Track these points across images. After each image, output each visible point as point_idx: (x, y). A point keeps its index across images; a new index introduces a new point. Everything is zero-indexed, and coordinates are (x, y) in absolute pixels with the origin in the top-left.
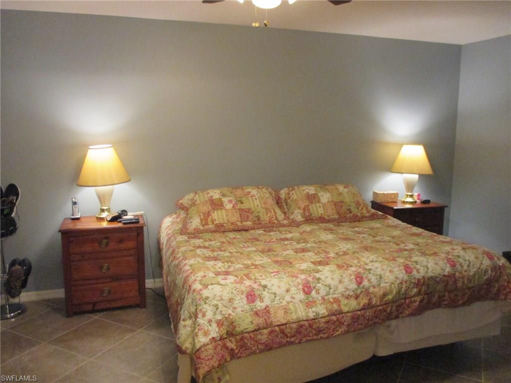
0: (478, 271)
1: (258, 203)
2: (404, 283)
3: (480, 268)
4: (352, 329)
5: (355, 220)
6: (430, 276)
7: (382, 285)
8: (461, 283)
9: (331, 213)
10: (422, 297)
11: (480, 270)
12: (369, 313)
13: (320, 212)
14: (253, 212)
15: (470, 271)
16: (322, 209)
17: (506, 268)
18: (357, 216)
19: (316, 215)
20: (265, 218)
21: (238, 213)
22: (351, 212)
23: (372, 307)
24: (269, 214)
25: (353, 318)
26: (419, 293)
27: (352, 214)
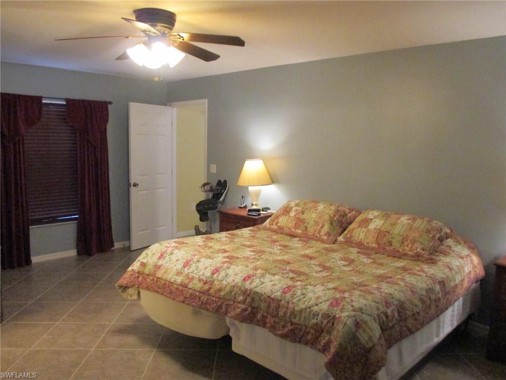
0: (306, 309)
1: (314, 217)
2: (236, 287)
3: (310, 308)
4: (187, 303)
5: (394, 255)
6: (257, 291)
7: (223, 282)
8: (283, 312)
9: (370, 241)
10: (245, 306)
11: (309, 310)
12: (204, 298)
13: (361, 237)
14: (305, 223)
15: (298, 306)
16: (364, 235)
17: (339, 321)
18: (398, 251)
19: (356, 239)
20: (311, 230)
21: (295, 221)
22: (391, 245)
23: (209, 295)
24: (315, 227)
25: (191, 295)
26: (244, 302)
27: (392, 248)
